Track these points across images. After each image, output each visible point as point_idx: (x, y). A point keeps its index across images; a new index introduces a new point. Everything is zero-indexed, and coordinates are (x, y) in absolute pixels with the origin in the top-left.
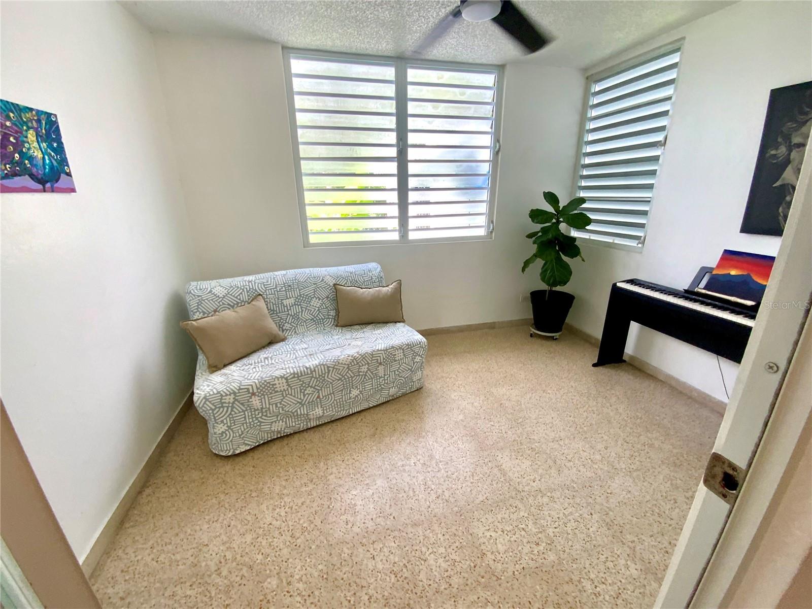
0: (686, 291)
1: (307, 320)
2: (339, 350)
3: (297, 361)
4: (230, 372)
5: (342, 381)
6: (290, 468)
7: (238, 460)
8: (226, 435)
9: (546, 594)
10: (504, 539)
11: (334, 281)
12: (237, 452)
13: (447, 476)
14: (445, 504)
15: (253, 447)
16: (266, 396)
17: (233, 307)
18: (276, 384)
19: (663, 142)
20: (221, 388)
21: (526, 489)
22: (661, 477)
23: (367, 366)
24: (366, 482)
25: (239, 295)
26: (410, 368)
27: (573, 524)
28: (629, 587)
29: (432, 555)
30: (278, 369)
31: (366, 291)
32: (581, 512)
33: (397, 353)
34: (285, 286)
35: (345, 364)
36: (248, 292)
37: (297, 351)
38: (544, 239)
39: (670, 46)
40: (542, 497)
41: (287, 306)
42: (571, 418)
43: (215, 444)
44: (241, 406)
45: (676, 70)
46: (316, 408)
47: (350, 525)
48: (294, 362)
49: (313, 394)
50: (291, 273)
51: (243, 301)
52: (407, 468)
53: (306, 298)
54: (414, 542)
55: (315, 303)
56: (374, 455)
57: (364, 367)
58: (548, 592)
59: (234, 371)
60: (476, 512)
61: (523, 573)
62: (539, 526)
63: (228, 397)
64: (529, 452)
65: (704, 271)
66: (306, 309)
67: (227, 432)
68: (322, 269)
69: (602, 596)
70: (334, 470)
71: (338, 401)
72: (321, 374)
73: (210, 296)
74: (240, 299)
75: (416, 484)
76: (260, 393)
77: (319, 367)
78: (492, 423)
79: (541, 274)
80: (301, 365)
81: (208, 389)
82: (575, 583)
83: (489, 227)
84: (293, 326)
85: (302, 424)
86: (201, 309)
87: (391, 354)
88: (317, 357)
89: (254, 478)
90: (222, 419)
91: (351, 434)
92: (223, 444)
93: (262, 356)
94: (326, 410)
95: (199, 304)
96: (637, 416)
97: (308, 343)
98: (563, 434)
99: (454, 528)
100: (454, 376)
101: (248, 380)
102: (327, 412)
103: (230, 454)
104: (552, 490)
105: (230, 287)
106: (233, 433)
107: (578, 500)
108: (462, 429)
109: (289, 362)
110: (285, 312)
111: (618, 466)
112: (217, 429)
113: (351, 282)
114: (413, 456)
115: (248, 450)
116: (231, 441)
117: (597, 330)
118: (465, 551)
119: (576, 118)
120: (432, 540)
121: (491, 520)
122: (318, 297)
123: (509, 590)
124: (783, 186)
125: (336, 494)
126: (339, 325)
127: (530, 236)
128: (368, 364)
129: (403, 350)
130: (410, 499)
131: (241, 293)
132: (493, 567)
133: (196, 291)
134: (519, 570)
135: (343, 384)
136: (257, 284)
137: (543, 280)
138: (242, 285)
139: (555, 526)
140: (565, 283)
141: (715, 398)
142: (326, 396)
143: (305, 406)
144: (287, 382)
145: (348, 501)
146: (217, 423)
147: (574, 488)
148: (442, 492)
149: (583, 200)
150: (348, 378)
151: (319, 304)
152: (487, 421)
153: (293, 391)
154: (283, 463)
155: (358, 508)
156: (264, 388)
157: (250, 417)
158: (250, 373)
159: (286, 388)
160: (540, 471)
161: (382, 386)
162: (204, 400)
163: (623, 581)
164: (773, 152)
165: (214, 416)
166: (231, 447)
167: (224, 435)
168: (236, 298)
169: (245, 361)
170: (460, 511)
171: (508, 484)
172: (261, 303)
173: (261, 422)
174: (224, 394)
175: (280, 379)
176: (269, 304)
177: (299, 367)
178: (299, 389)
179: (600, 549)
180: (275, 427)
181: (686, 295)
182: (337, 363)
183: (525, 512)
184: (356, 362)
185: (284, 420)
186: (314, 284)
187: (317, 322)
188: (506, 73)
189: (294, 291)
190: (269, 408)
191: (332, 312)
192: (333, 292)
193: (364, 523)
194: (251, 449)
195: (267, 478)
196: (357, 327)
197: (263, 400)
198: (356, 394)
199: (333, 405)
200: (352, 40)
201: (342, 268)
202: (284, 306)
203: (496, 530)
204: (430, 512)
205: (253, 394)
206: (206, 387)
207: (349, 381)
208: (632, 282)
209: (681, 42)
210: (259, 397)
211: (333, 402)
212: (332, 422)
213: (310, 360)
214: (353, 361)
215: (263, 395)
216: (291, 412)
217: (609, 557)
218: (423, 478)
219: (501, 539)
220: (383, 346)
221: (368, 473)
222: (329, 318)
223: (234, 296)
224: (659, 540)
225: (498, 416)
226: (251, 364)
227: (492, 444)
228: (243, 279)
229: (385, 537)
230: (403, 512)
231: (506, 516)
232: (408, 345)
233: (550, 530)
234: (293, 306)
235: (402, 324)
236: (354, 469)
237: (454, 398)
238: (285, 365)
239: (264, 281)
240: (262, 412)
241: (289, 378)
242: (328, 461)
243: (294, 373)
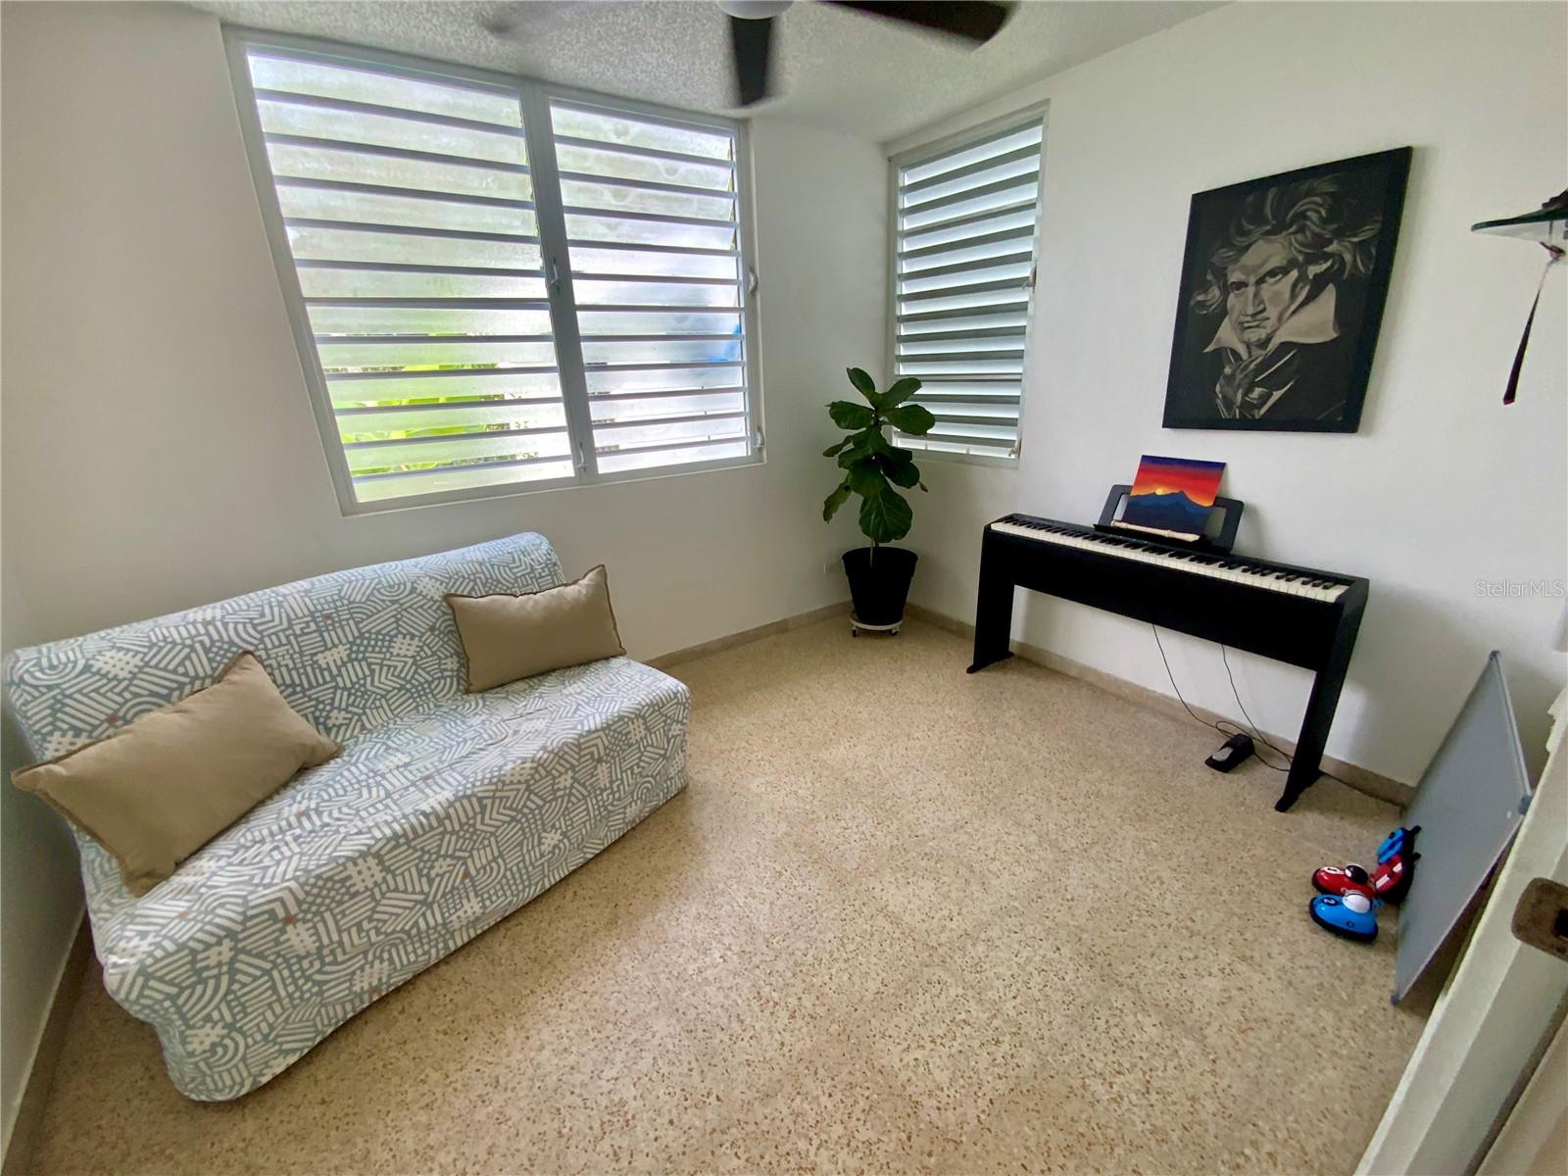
0: (1097, 527)
1: (389, 692)
2: (495, 751)
3: (395, 802)
4: (201, 879)
5: (519, 821)
6: (428, 1070)
7: (270, 1098)
8: (226, 1048)
9: (1044, 1137)
10: (940, 1057)
11: (442, 588)
12: (264, 1080)
13: (796, 964)
14: (811, 1026)
15: (306, 1051)
16: (327, 915)
17: (167, 698)
18: (349, 877)
19: (1031, 279)
20: (185, 932)
21: (943, 938)
22: (1129, 844)
23: (570, 773)
24: (630, 1040)
25: (181, 663)
26: (662, 752)
27: (1037, 979)
28: (1158, 1063)
29: (822, 1150)
30: (348, 834)
31: (527, 602)
32: (1041, 952)
33: (631, 727)
34: (314, 620)
35: (519, 782)
36: (207, 651)
37: (383, 776)
38: (859, 456)
39: (1028, 114)
40: (974, 945)
41: (329, 669)
42: (968, 777)
43: (193, 1079)
44: (256, 961)
45: (1037, 156)
46: (465, 901)
47: (625, 1157)
48: (387, 807)
49: (451, 872)
50: (325, 585)
51: (197, 677)
52: (709, 973)
53: (377, 640)
54: (778, 1138)
55: (404, 647)
56: (629, 968)
57: (564, 777)
58: (1044, 1130)
59: (214, 874)
60: (873, 1020)
61: (994, 1113)
62: (988, 1005)
63: (216, 949)
64: (923, 863)
65: (1118, 491)
66: (382, 666)
67: (227, 1041)
68: (405, 562)
69: (1126, 1099)
70: (546, 1036)
71: (515, 869)
72: (464, 820)
73: (87, 681)
74: (185, 674)
75: (740, 1002)
76: (305, 912)
77: (457, 805)
78: (843, 824)
79: (860, 523)
80: (408, 810)
81: (145, 946)
82: (1079, 1093)
83: (754, 440)
84: (355, 714)
85: (433, 951)
86: (65, 720)
87: (619, 733)
88: (445, 780)
89: (333, 1133)
90: (206, 1011)
91: (561, 934)
92: (220, 1074)
93: (286, 812)
94: (490, 898)
95: (57, 708)
96: (1062, 747)
97: (408, 749)
98: (966, 812)
99: (845, 1070)
100: (744, 744)
101: (266, 886)
102: (492, 902)
103: (244, 1091)
104: (985, 926)
105: (150, 648)
106: (245, 1037)
107: (1029, 930)
108: (792, 854)
109: (372, 810)
110: (325, 682)
111: (1065, 847)
112: (196, 1040)
113: (484, 586)
114: (714, 944)
115: (295, 1065)
116: (244, 1059)
117: (967, 611)
118: (880, 1112)
119: (879, 231)
120: (811, 1118)
121: (904, 1026)
122: (409, 633)
123: (983, 1160)
124: (1218, 352)
125: (568, 1094)
126: (472, 688)
127: (830, 453)
128: (573, 767)
129: (644, 718)
130: (739, 1043)
131: (188, 657)
132: (940, 1125)
133: (38, 674)
134: (986, 1109)
135: (523, 829)
136: (231, 627)
137: (866, 532)
138: (185, 634)
139: (1012, 994)
140: (903, 533)
141: (1154, 692)
142: (484, 868)
143: (435, 906)
144: (381, 862)
145: (604, 1101)
146: (192, 1027)
147: (1017, 909)
148: (796, 1002)
149: (914, 383)
150: (532, 811)
151: (413, 648)
152: (833, 823)
153: (399, 879)
154: (405, 1063)
155: (632, 1106)
156: (318, 895)
157: (288, 981)
158: (268, 867)
159: (379, 877)
160: (953, 895)
161: (610, 808)
162: (140, 980)
163: (1145, 1055)
164: (1200, 298)
165: (179, 1010)
166: (245, 1074)
167: (220, 1050)
168: (174, 671)
169: (240, 835)
170: (844, 1030)
171: (909, 941)
172: (255, 675)
173: (321, 983)
174: (200, 947)
175: (360, 861)
176: (276, 672)
177: (405, 816)
178: (413, 870)
179: (1090, 1011)
180: (362, 984)
181: (1097, 533)
182: (500, 785)
183: (957, 986)
184: (543, 771)
185: (386, 956)
186: (393, 602)
187: (417, 695)
188: (752, 137)
189: (342, 627)
190: (341, 943)
191: (449, 660)
192: (445, 613)
193: (656, 1139)
194: (302, 1059)
195: (371, 1120)
196: (521, 685)
197: (320, 926)
198: (553, 843)
199: (504, 881)
200: (412, 23)
201: (453, 555)
202: (322, 671)
203: (922, 1042)
204: (788, 1055)
205: (290, 920)
206: (135, 942)
207: (534, 816)
208: (1011, 519)
209: (1044, 108)
210: (305, 921)
211: (504, 876)
212: (506, 919)
213: (428, 791)
214: (537, 771)
215: (315, 914)
216: (402, 930)
217: (1110, 1019)
218: (749, 984)
219: (936, 1059)
220: (598, 719)
221: (629, 1015)
222: (445, 678)
223: (165, 669)
224: (1163, 958)
225: (850, 806)
226: (263, 841)
227: (855, 866)
228: (185, 617)
229: (713, 1153)
230: (733, 1076)
231: (929, 1005)
232: (651, 705)
233: (1008, 1004)
234: (344, 664)
235: (622, 660)
236: (593, 1017)
237: (758, 791)
238: (362, 819)
239: (253, 614)
240: (321, 958)
241: (382, 852)
242: (524, 1018)
243: (396, 836)
